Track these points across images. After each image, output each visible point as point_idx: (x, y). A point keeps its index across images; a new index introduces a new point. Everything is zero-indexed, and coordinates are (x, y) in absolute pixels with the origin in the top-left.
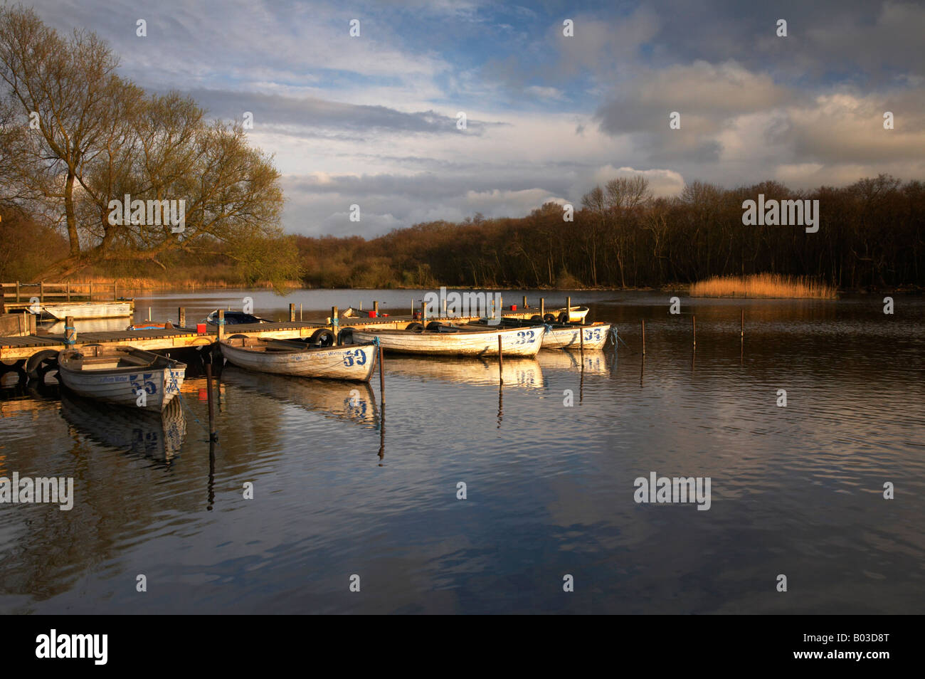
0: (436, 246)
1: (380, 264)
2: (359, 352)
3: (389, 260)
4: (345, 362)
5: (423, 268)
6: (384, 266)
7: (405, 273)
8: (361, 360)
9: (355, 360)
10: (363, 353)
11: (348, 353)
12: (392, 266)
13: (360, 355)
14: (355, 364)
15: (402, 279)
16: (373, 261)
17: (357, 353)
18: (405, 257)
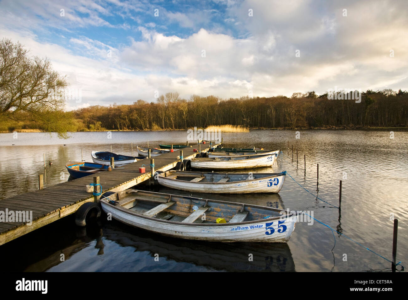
0: (102, 115)
1: (78, 122)
2: (276, 179)
3: (82, 120)
4: (268, 185)
5: (98, 124)
6: (80, 123)
7: (91, 125)
8: (276, 183)
9: (273, 183)
10: (278, 180)
11: (270, 180)
12: (84, 123)
13: (276, 181)
14: (273, 185)
15: (89, 128)
16: (75, 121)
17: (275, 180)
18: (89, 119)
